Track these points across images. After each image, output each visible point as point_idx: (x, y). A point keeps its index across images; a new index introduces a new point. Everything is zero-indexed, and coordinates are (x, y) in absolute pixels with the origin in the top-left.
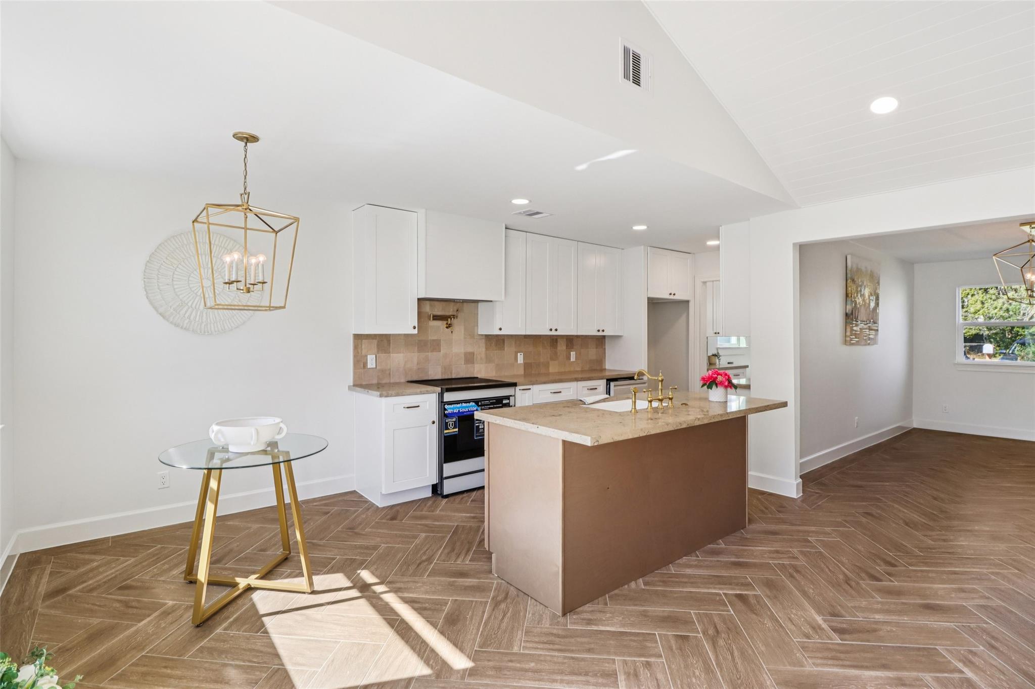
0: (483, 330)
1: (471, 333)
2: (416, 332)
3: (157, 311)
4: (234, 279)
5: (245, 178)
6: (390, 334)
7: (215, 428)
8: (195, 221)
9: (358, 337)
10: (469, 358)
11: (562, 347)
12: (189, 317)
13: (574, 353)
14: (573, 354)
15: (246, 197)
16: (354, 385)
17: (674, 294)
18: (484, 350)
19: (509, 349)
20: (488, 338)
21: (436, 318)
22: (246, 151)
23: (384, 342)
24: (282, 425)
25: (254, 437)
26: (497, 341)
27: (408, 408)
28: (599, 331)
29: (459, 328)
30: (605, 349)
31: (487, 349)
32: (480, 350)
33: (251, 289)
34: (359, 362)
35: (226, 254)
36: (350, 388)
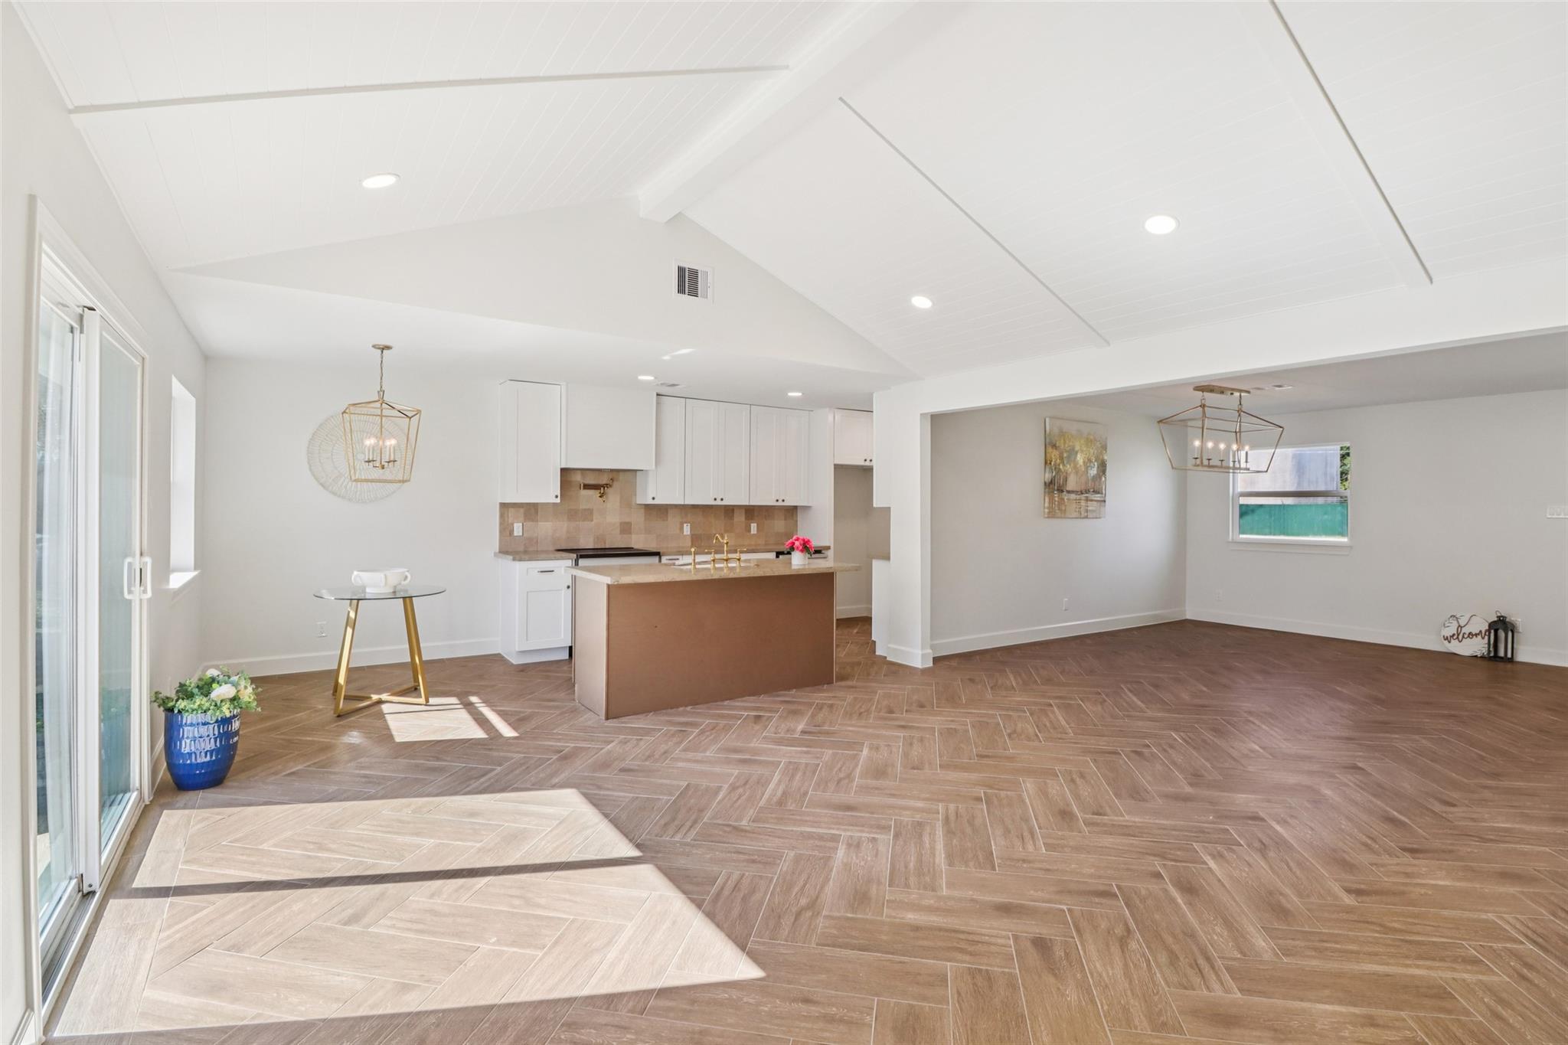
0: (640, 500)
1: (627, 503)
2: (558, 500)
3: (318, 482)
4: (371, 459)
5: (381, 379)
6: (537, 503)
7: (355, 573)
8: (344, 412)
9: (504, 506)
10: (626, 528)
11: (740, 518)
12: (346, 487)
13: (755, 525)
14: (754, 527)
15: (382, 393)
16: (500, 552)
17: (871, 461)
18: (643, 519)
19: (673, 520)
20: (648, 508)
21: (587, 487)
22: (382, 358)
23: (531, 511)
24: (407, 573)
25: (383, 580)
26: (658, 511)
27: (542, 572)
28: (777, 501)
29: (613, 497)
30: (797, 521)
31: (645, 520)
32: (638, 519)
33: (386, 466)
34: (506, 529)
35: (366, 437)
36: (495, 554)
